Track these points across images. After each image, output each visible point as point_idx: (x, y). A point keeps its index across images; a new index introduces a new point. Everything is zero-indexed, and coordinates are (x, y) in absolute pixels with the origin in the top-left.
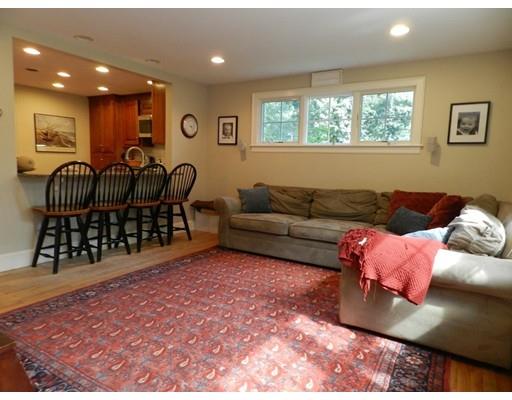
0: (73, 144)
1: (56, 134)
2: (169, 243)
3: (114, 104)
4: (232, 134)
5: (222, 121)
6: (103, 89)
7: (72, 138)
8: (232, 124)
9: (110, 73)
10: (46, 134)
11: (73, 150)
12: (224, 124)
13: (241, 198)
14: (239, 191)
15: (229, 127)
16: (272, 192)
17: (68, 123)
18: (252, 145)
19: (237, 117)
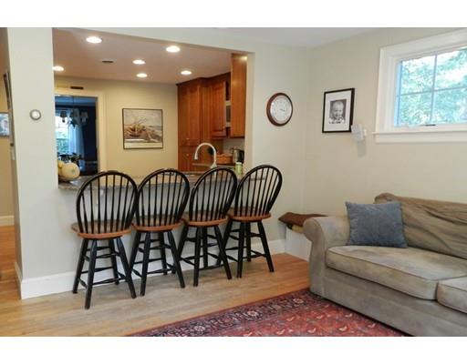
0: (160, 139)
1: (143, 129)
2: (239, 275)
3: (201, 90)
4: (344, 115)
5: (330, 97)
6: (186, 73)
7: (158, 132)
8: (344, 102)
9: (181, 51)
10: (133, 130)
11: (159, 145)
12: (332, 103)
13: (350, 218)
14: (348, 206)
15: (339, 107)
16: (408, 210)
17: (156, 116)
18: (377, 131)
19: (353, 90)
